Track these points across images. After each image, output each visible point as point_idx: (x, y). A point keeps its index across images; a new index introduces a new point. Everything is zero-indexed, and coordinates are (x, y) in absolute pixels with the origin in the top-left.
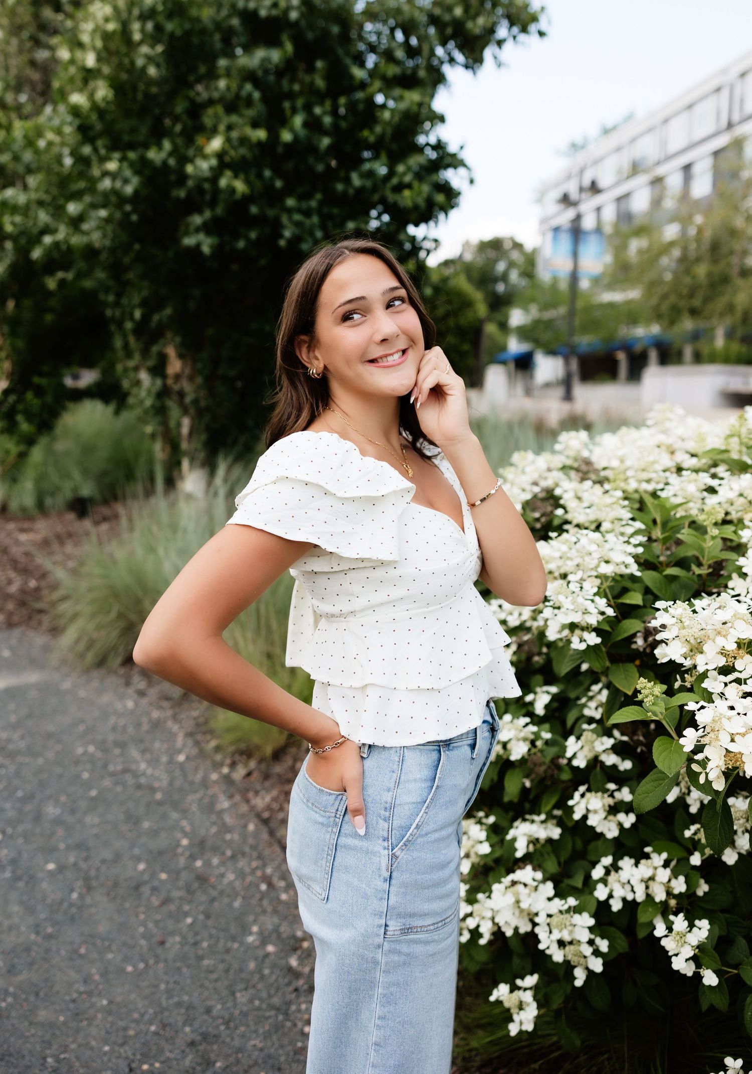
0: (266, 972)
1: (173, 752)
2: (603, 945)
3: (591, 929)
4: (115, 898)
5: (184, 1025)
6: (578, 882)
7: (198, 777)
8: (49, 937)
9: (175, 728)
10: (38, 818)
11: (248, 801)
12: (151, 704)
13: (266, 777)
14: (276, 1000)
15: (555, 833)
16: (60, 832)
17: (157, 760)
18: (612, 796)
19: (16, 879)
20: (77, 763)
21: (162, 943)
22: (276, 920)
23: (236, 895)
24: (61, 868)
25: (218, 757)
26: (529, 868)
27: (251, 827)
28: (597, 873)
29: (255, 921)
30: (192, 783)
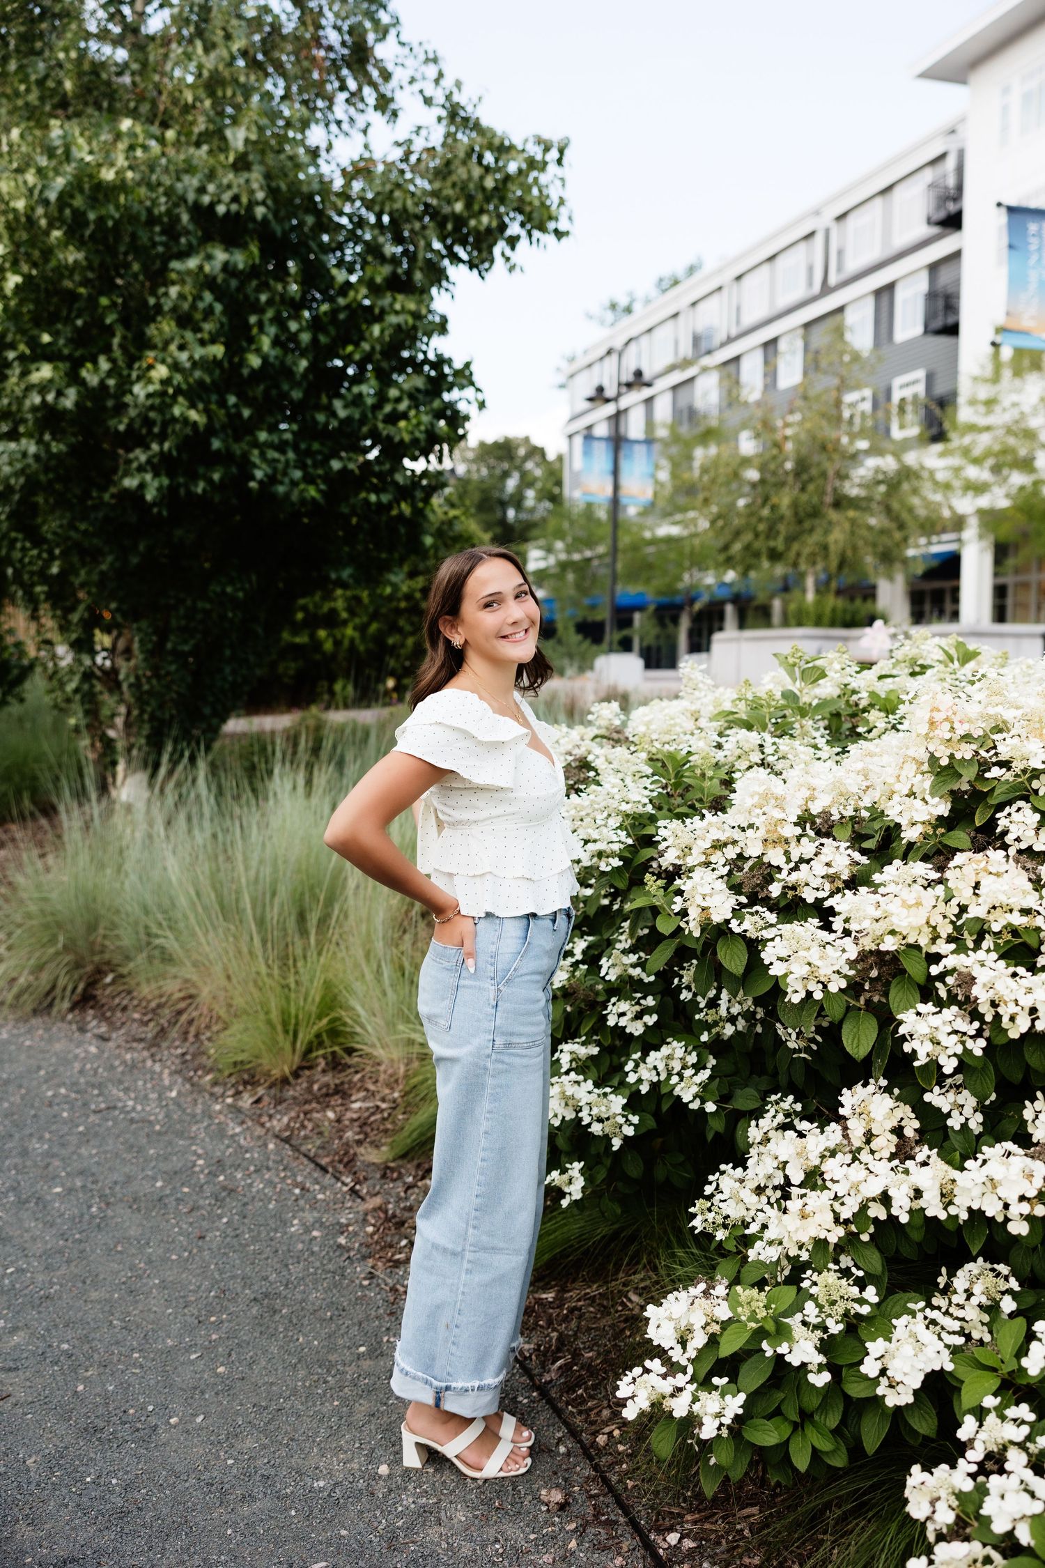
0: (316, 1249)
1: (162, 1091)
2: (635, 1119)
3: (624, 1107)
4: (139, 1210)
5: (244, 1287)
6: (615, 1082)
7: (199, 1109)
8: (80, 1241)
9: (157, 1067)
10: (25, 1153)
11: (263, 1125)
12: (119, 1047)
13: (280, 1101)
14: (330, 1267)
15: (595, 1050)
16: (56, 1163)
17: (146, 1097)
18: (638, 1003)
19: (22, 1202)
20: (50, 1105)
21: (202, 1238)
22: (316, 1214)
23: (270, 1200)
24: (70, 1191)
25: (218, 1090)
26: (573, 1074)
27: (271, 1146)
28: (629, 1066)
29: (294, 1217)
30: (194, 1116)
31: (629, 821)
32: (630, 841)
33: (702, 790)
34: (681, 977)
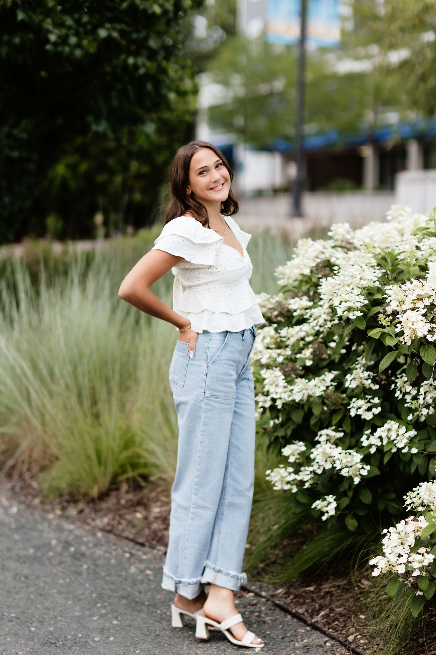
28: (364, 438)
31: (365, 292)
32: (366, 302)
33: (409, 273)
34: (396, 383)
